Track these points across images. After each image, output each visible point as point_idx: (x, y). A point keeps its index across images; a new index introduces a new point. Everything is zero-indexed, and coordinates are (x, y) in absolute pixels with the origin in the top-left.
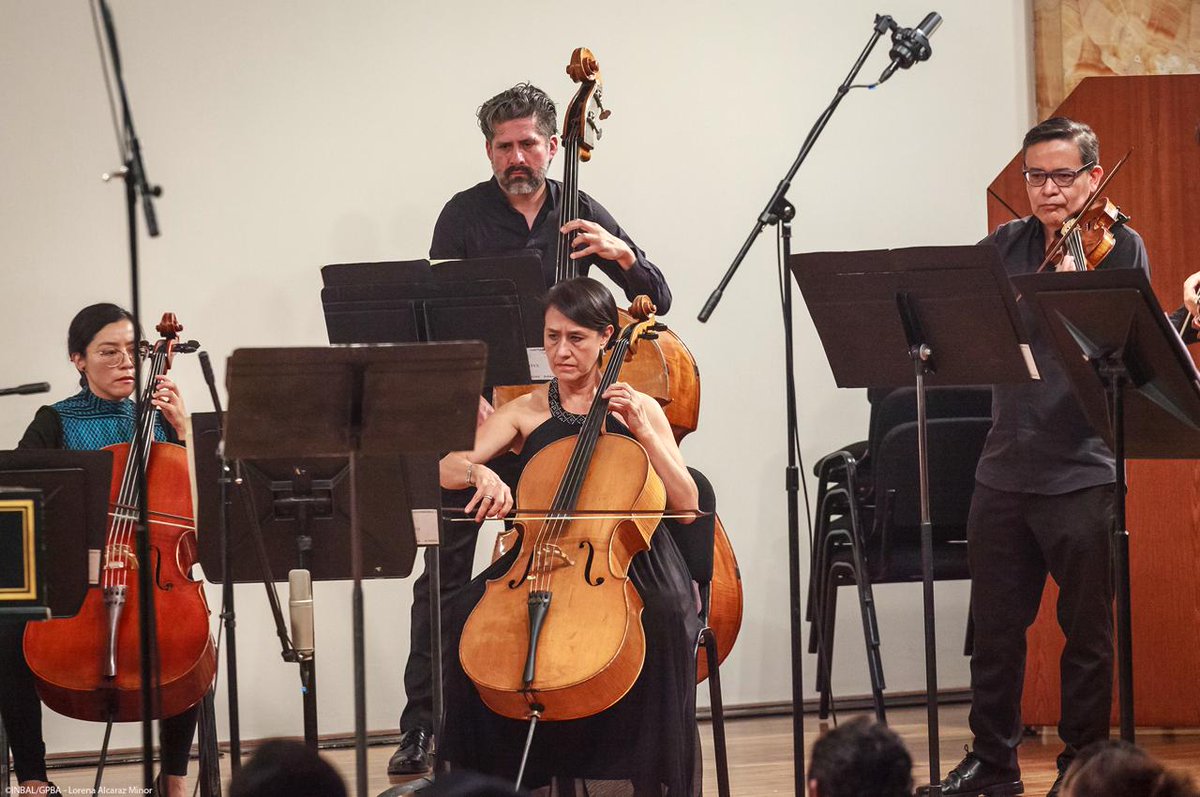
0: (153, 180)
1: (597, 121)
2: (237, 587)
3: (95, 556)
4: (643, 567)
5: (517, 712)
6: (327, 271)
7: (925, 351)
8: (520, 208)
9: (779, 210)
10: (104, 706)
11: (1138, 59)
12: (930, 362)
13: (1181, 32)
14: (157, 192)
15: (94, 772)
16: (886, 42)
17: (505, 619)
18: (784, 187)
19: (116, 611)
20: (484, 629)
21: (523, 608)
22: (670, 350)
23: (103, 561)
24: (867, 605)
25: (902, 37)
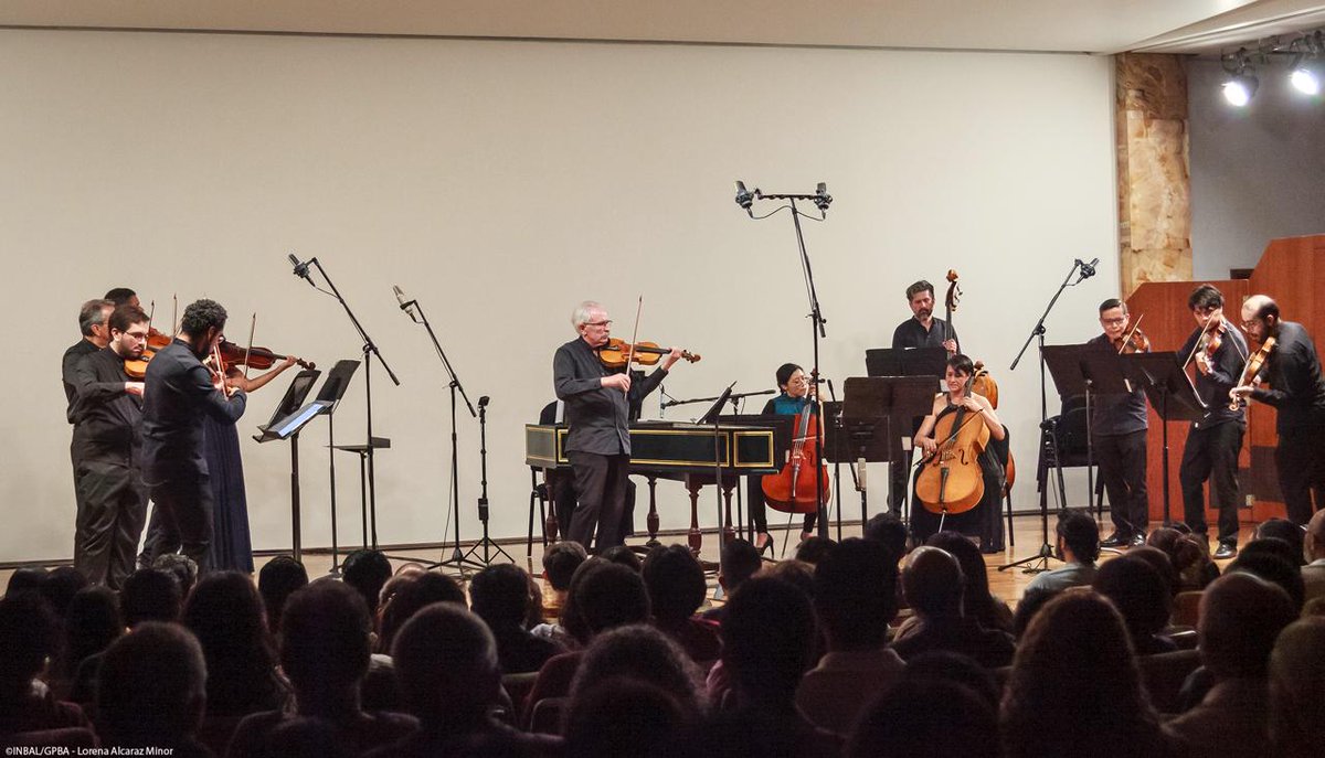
0: (823, 318)
1: (959, 297)
2: (840, 464)
3: (788, 453)
4: (982, 459)
5: (938, 511)
6: (868, 352)
7: (1090, 382)
8: (923, 324)
9: (1040, 330)
10: (790, 507)
11: (1160, 276)
12: (1091, 386)
13: (1176, 267)
14: (825, 321)
15: (786, 531)
16: (1079, 268)
17: (932, 478)
18: (1042, 321)
19: (796, 473)
20: (925, 481)
21: (939, 473)
22: (986, 381)
23: (791, 455)
24: (1060, 475)
25: (1085, 267)
